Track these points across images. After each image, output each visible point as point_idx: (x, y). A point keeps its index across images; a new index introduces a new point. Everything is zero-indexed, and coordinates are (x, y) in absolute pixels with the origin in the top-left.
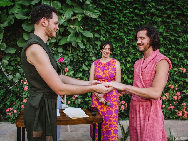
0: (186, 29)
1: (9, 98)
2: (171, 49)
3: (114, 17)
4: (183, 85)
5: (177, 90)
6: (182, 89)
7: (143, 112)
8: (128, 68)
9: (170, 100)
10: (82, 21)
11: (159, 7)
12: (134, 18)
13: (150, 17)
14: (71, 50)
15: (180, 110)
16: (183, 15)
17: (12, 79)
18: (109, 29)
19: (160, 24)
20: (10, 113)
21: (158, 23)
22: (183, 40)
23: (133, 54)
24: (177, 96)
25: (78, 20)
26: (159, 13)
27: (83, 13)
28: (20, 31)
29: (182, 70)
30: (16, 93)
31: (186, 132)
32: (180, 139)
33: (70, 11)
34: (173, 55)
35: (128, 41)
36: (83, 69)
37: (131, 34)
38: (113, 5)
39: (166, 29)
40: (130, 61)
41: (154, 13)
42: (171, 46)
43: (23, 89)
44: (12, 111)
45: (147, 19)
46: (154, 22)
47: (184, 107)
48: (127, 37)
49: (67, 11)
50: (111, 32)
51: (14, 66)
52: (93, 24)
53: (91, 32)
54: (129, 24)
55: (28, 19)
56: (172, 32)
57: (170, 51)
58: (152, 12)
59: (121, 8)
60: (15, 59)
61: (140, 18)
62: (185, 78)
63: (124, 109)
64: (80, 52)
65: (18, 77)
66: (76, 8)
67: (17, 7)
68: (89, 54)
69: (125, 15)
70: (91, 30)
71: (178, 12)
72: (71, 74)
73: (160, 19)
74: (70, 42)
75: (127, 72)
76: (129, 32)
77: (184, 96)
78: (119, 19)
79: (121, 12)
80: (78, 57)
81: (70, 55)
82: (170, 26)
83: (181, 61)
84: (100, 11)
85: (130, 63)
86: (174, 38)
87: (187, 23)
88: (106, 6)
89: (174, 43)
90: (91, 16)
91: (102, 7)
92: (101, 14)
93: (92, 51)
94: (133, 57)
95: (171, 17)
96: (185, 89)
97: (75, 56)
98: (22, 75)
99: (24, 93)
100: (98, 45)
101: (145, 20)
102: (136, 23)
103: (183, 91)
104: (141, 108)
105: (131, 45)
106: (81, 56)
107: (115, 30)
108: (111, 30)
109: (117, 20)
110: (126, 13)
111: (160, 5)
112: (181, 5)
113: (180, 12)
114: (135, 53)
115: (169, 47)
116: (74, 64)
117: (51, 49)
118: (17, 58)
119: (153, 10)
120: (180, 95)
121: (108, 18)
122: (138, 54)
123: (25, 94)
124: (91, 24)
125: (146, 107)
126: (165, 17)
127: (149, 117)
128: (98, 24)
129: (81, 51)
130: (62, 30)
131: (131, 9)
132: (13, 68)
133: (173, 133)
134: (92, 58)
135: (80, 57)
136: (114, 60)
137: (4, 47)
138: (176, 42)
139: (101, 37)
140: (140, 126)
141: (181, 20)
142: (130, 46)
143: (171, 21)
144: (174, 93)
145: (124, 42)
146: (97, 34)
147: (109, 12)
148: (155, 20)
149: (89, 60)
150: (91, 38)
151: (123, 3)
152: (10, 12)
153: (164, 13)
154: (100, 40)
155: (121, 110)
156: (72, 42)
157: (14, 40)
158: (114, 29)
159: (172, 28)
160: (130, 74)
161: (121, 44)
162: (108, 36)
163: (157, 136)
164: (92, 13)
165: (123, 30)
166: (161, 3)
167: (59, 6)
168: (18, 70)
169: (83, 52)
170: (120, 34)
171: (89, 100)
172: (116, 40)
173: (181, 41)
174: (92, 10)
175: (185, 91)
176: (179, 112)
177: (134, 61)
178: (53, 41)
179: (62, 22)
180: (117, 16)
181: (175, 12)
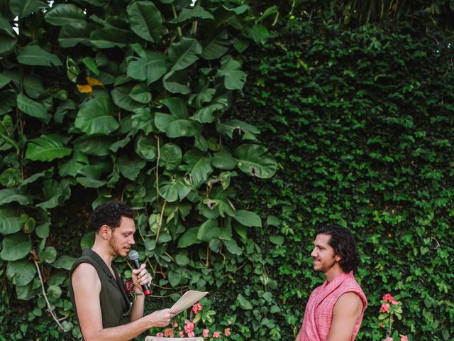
3: (315, 173)
11: (438, 142)
12: (367, 175)
13: (413, 168)
14: (209, 261)
17: (71, 331)
18: (303, 203)
19: (439, 186)
21: (434, 184)
23: (367, 267)
25: (222, 188)
27: (237, 169)
28: (87, 214)
33: (203, 163)
35: (355, 232)
36: (237, 305)
37: (361, 214)
38: (314, 141)
41: (422, 157)
45: (402, 175)
46: (425, 182)
48: (352, 223)
49: (196, 166)
50: (310, 211)
52: (262, 191)
53: (258, 214)
54: (358, 190)
59: (334, 149)
61: (386, 172)
66: (220, 157)
67: (80, 159)
68: (255, 268)
69: (347, 166)
70: (258, 209)
72: (209, 317)
74: (205, 240)
76: (358, 209)
78: (329, 177)
79: (336, 157)
80: (227, 277)
81: (206, 271)
84: (278, 159)
88: (296, 145)
90: (257, 174)
91: (286, 149)
92: (282, 168)
93: (260, 260)
94: (365, 274)
97: (218, 275)
100: (276, 245)
101: (398, 178)
102: (373, 185)
105: (362, 244)
106: (233, 274)
107: (320, 207)
108: (310, 207)
109: (324, 181)
110: (348, 160)
111: (443, 136)
114: (373, 263)
116: (218, 293)
117: (160, 258)
119: (419, 149)
121: (301, 176)
122: (380, 266)
124: (259, 193)
128: (276, 191)
129: (233, 262)
130: (185, 211)
131: (363, 148)
134: (261, 279)
135: (233, 276)
137: (52, 255)
139: (285, 224)
142: (360, 246)
146: (275, 218)
147: (304, 159)
148: (427, 176)
149: (253, 282)
150: (257, 228)
151: (341, 137)
152: (62, 172)
154: (280, 234)
156: (209, 240)
157: (72, 238)
162: (303, 222)
164: (258, 165)
165: (342, 206)
166: (445, 131)
167: (177, 155)
169: (238, 265)
170: (331, 216)
177: (371, 285)
178: (165, 239)
179: (185, 192)
180: (324, 171)
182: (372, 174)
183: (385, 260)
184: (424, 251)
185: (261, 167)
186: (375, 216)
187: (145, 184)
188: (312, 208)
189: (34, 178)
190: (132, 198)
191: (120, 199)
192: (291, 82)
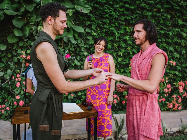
0: (176, 23)
1: (1, 95)
2: (161, 42)
3: (104, 12)
4: (173, 78)
5: (168, 82)
6: (172, 81)
7: (139, 106)
8: (119, 63)
9: (161, 92)
10: (73, 16)
11: (149, 2)
12: (124, 13)
13: (140, 11)
14: (63, 46)
15: (170, 102)
16: (172, 9)
17: (3, 76)
18: (100, 24)
19: (150, 18)
20: (3, 110)
21: (148, 17)
22: (172, 33)
23: (124, 49)
24: (167, 88)
25: (69, 15)
26: (149, 7)
27: (74, 8)
28: (10, 27)
29: (172, 63)
30: (7, 90)
31: (177, 123)
32: (172, 130)
34: (163, 49)
35: (119, 35)
36: (75, 64)
37: (122, 28)
39: (156, 23)
40: (122, 55)
41: (144, 7)
42: (161, 39)
43: (15, 85)
44: (5, 108)
45: (137, 13)
46: (144, 17)
47: (174, 99)
48: (118, 32)
51: (5, 63)
53: (82, 27)
54: (120, 19)
55: (18, 14)
56: (162, 26)
57: (160, 45)
58: (142, 6)
59: (111, 3)
60: (6, 56)
61: (130, 13)
62: (175, 71)
63: (116, 102)
64: (71, 47)
65: (9, 73)
66: (67, 3)
67: (6, 2)
68: (81, 49)
69: (116, 10)
70: (82, 25)
71: (167, 6)
73: (151, 13)
74: (62, 37)
75: (119, 66)
76: (120, 26)
77: (174, 88)
78: (110, 14)
79: (112, 6)
80: (70, 53)
81: (62, 50)
82: (160, 20)
83: (171, 54)
84: (91, 6)
85: (122, 57)
86: (164, 32)
87: (176, 16)
88: (97, 0)
89: (164, 37)
90: (83, 11)
91: (93, 2)
92: (92, 9)
93: (83, 45)
94: (124, 51)
95: (160, 12)
96: (175, 81)
98: (13, 72)
99: (16, 89)
100: (89, 40)
101: (135, 15)
102: (126, 17)
103: (173, 84)
104: (137, 102)
105: (122, 39)
106: (72, 51)
107: (106, 25)
108: (102, 25)
109: (108, 15)
110: (117, 7)
113: (169, 6)
114: (126, 47)
115: (159, 40)
118: (7, 54)
119: (143, 4)
120: (170, 88)
121: (99, 13)
122: (129, 48)
123: (17, 91)
124: (83, 19)
125: (142, 101)
126: (155, 12)
127: (145, 111)
128: (89, 18)
129: (73, 46)
131: (122, 3)
132: (4, 64)
133: (165, 125)
134: (84, 53)
136: (107, 55)
138: (166, 35)
139: (93, 31)
140: (137, 120)
141: (171, 14)
142: (122, 40)
143: (161, 15)
144: (165, 85)
145: (115, 37)
146: (89, 29)
147: (100, 6)
148: (145, 14)
149: (80, 55)
150: (83, 33)
153: (154, 7)
154: (91, 35)
155: (114, 104)
156: (64, 37)
157: (4, 36)
158: (105, 23)
159: (162, 22)
160: (122, 68)
161: (112, 38)
162: (100, 31)
163: (153, 130)
164: (83, 8)
165: (114, 24)
167: (50, 1)
168: (10, 67)
169: (74, 47)
170: (111, 29)
171: (82, 95)
172: (107, 35)
173: (170, 35)
174: (83, 5)
175: (175, 83)
176: (170, 104)
177: (126, 55)
180: (108, 11)
181: (165, 6)
183: (130, 46)
185: (84, 8)
186: (127, 29)
187: (36, 13)
188: (103, 26)
190: (30, 19)
191: (25, 20)
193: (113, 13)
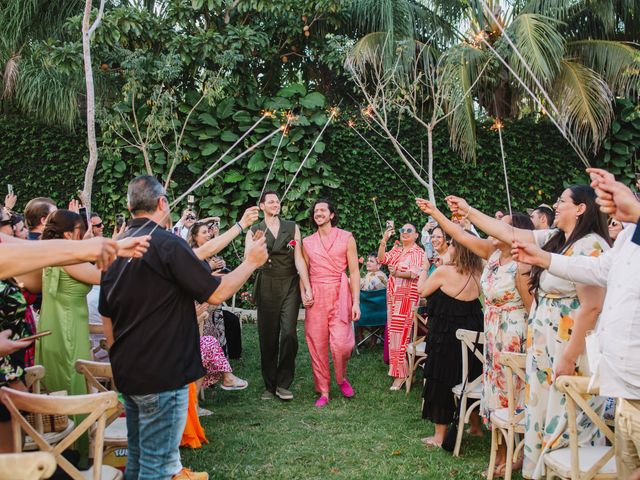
3: (359, 184)
18: (354, 198)
25: (315, 192)
27: (322, 184)
33: (306, 182)
38: (358, 169)
49: (303, 183)
52: (335, 194)
59: (368, 172)
66: (314, 180)
69: (375, 181)
78: (366, 186)
79: (369, 176)
84: (341, 178)
88: (350, 171)
90: (332, 186)
91: (344, 174)
92: (344, 182)
100: (342, 218)
102: (388, 189)
108: (357, 199)
109: (364, 187)
110: (375, 177)
112: (447, 163)
128: (341, 193)
130: (299, 204)
139: (346, 208)
152: (242, 187)
158: (361, 198)
174: (333, 179)
178: (290, 217)
179: (298, 195)
180: (363, 183)
181: (440, 171)
182: (386, 183)
184: (414, 219)
185: (333, 183)
186: (389, 203)
188: (359, 200)
189: (228, 191)
192: (347, 142)
193: (370, 186)
